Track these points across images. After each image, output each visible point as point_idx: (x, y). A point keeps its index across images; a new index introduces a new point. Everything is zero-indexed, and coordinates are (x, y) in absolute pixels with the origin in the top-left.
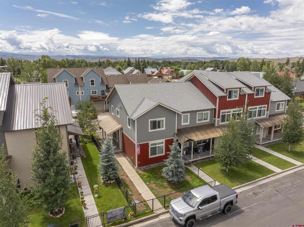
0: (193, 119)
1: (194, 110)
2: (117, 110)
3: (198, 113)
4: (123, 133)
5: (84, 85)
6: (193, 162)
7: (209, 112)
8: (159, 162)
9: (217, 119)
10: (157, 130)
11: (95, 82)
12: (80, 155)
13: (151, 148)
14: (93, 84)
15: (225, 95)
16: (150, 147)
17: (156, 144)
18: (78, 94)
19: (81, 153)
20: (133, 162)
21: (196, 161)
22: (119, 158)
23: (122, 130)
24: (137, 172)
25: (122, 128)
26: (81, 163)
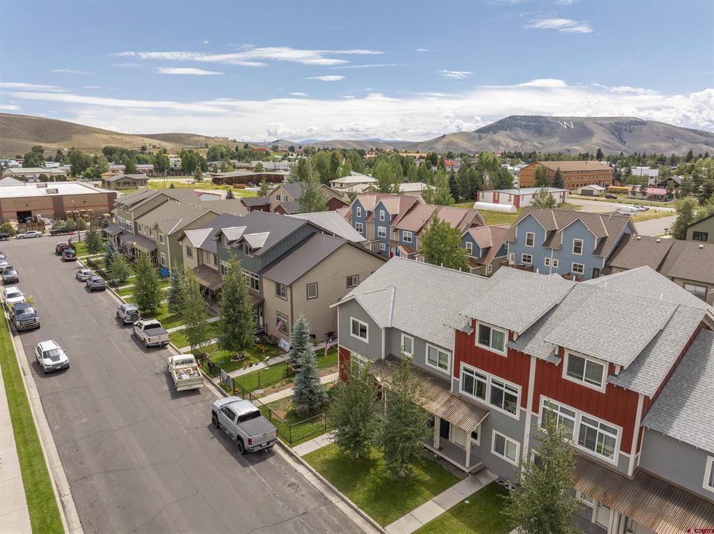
3: (428, 345)
5: (561, 248)
7: (449, 354)
9: (453, 377)
10: (359, 338)
11: (582, 247)
14: (577, 250)
18: (547, 263)
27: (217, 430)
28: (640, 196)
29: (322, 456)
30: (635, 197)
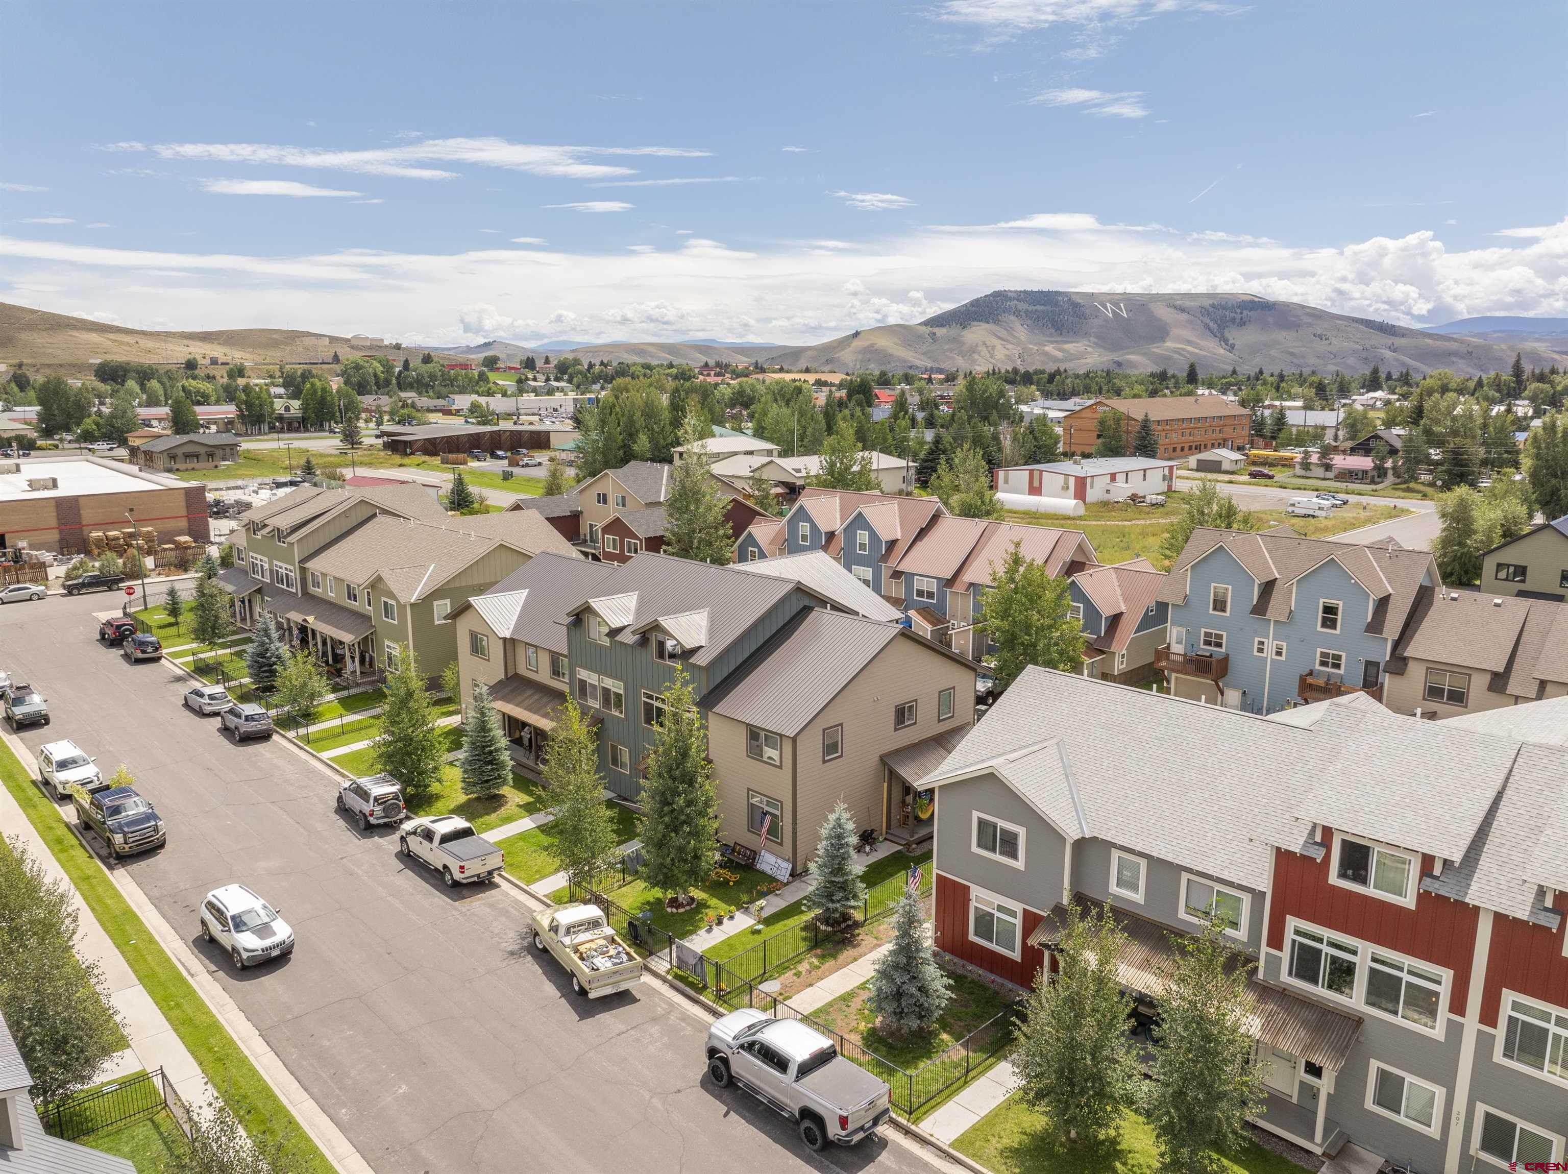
3: (1183, 877)
5: (1290, 619)
7: (1243, 899)
9: (1264, 947)
10: (1000, 858)
11: (1339, 617)
12: (904, 843)
13: (976, 908)
14: (1330, 623)
16: (974, 903)
17: (992, 905)
18: (1260, 650)
27: (726, 1094)
28: (1320, 472)
29: (994, 1141)
30: (1308, 474)
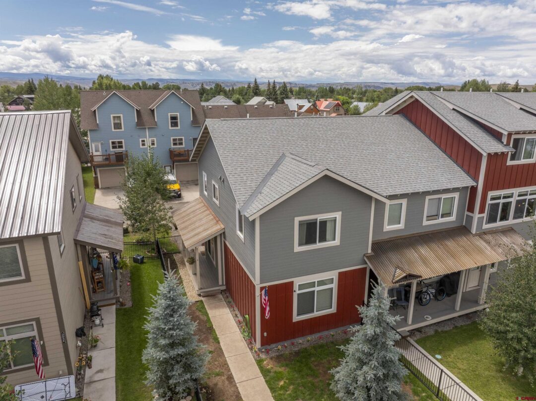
0: (414, 215)
1: (421, 191)
2: (214, 185)
3: (428, 198)
4: (225, 246)
5: (157, 126)
6: (412, 332)
7: (456, 195)
8: (319, 332)
9: (476, 216)
10: (319, 245)
11: (179, 121)
12: (114, 301)
13: (299, 295)
14: (175, 124)
15: (505, 150)
16: (297, 291)
17: (312, 285)
18: (143, 145)
19: (118, 295)
20: (248, 327)
21: (419, 330)
22: (214, 311)
23: (225, 238)
24: (259, 362)
25: (224, 233)
26: (115, 324)
